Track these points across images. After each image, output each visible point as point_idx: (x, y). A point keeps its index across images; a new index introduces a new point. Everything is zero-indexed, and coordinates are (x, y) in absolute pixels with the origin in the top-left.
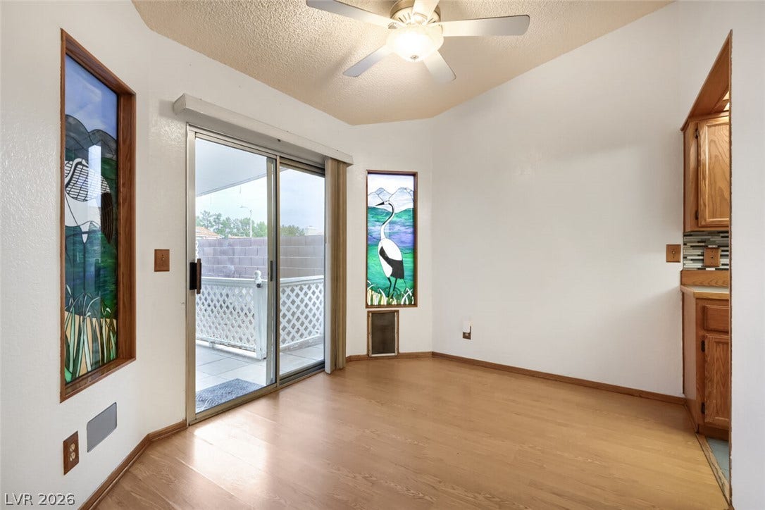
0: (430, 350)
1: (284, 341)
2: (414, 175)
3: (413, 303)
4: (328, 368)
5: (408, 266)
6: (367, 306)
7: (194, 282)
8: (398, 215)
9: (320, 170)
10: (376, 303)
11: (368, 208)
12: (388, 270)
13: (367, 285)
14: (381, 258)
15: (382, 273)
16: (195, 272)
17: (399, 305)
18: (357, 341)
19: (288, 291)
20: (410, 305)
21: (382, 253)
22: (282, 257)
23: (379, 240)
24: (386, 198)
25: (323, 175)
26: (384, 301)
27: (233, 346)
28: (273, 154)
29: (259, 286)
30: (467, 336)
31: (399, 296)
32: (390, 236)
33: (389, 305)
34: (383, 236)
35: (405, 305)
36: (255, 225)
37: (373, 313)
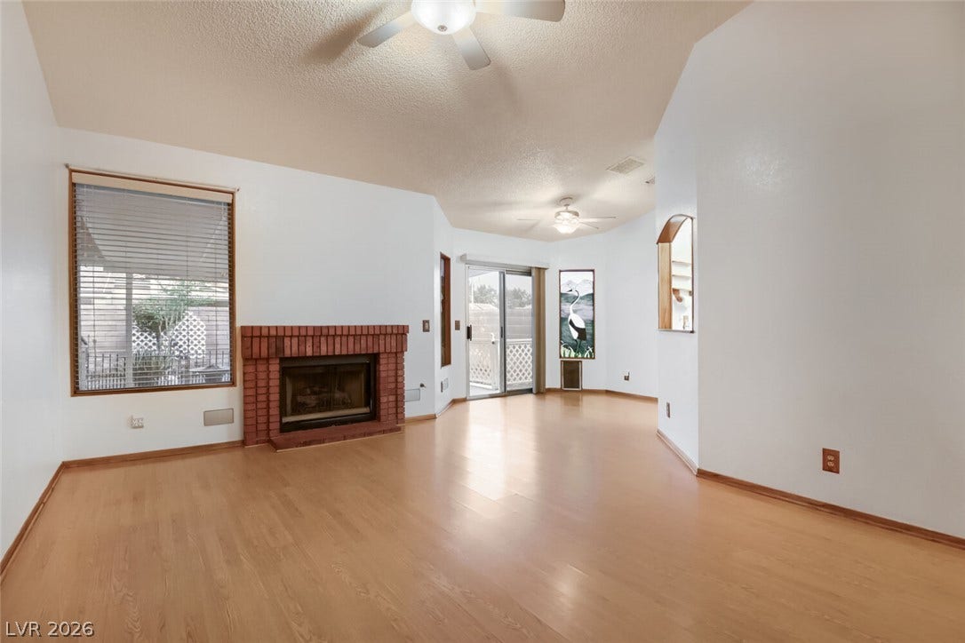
0: (605, 389)
1: (509, 380)
2: (593, 271)
3: (592, 357)
4: (534, 391)
5: (589, 331)
6: (561, 357)
7: (469, 336)
8: (582, 298)
9: (528, 273)
10: (567, 356)
11: (561, 295)
12: (575, 335)
13: (561, 343)
14: (570, 327)
15: (571, 337)
16: (469, 330)
17: (583, 358)
18: (554, 379)
19: (511, 348)
20: (591, 358)
21: (571, 323)
22: (507, 326)
23: (569, 315)
24: (573, 287)
25: (530, 275)
26: (573, 354)
27: (478, 382)
28: (502, 270)
29: (493, 343)
30: (627, 378)
31: (583, 352)
32: (575, 312)
33: (576, 357)
34: (571, 312)
35: (587, 358)
36: (476, 289)
37: (564, 361)
